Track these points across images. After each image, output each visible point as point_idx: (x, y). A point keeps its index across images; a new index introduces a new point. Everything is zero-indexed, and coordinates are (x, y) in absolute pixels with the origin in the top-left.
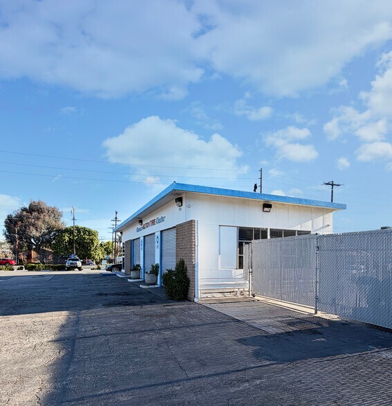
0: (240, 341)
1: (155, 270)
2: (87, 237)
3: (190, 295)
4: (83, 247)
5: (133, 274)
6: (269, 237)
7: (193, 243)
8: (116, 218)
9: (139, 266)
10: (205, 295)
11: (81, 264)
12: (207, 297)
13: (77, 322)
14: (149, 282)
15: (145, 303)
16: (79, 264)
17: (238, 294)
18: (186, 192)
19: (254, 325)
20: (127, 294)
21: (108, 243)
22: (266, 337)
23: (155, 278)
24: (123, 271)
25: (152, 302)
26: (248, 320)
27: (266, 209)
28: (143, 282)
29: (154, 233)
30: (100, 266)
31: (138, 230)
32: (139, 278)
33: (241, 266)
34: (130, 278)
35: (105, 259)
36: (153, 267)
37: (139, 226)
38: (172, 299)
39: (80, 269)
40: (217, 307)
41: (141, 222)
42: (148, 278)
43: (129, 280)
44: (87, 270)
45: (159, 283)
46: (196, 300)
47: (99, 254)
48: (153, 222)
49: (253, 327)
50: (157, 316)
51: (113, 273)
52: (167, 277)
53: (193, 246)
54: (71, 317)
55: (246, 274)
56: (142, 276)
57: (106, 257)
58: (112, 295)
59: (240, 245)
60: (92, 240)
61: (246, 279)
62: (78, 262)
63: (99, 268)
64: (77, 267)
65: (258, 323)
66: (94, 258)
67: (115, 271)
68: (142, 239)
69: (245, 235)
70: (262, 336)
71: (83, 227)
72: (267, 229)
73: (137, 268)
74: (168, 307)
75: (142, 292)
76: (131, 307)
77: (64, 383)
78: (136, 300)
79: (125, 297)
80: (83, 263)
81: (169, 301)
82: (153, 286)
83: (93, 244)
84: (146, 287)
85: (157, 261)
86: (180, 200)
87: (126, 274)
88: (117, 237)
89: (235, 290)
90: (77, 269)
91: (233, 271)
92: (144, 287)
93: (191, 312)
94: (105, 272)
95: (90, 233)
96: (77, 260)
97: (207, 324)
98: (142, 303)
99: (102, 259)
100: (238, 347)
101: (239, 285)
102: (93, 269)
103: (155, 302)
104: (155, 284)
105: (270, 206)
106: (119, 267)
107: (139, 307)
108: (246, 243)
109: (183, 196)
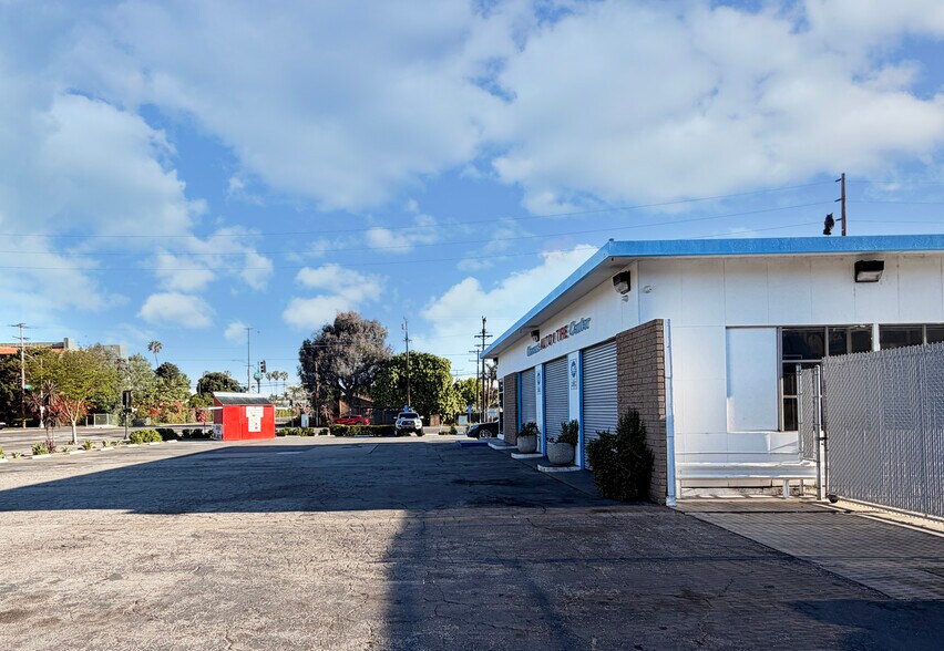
0: (800, 607)
1: (570, 434)
2: (430, 372)
3: (655, 491)
4: (424, 391)
5: (521, 443)
6: (876, 347)
7: (660, 373)
8: (484, 332)
9: (533, 425)
10: (693, 493)
11: (421, 424)
12: (698, 497)
13: (422, 531)
14: (557, 461)
15: (552, 504)
16: (418, 423)
17: (785, 493)
18: (639, 259)
19: (840, 572)
20: (509, 483)
21: (469, 382)
22: (883, 605)
23: (570, 452)
24: (501, 437)
25: (568, 501)
26: (819, 558)
27: (864, 275)
28: (545, 460)
29: (565, 356)
30: (456, 427)
31: (531, 352)
32: (534, 452)
33: (790, 422)
34: (517, 451)
35: (463, 414)
36: (565, 427)
37: (534, 344)
38: (610, 497)
39: (420, 433)
40: (728, 522)
41: (536, 334)
42: (554, 452)
43: (514, 456)
44: (431, 436)
45: (578, 462)
46: (669, 502)
47: (453, 404)
48: (563, 333)
49: (837, 576)
50: (580, 532)
51: (481, 440)
52: (599, 449)
53: (660, 379)
54: (411, 521)
55: (808, 442)
56: (540, 446)
57: (465, 409)
58: (482, 483)
59: (788, 373)
60: (439, 377)
61: (808, 456)
62: (415, 420)
63: (454, 432)
64: (414, 430)
65: (853, 568)
66: (443, 412)
67: (484, 438)
68: (539, 369)
69: (800, 347)
70: (869, 603)
71: (423, 352)
72: (869, 327)
73: (529, 431)
74: (603, 515)
75: (543, 481)
76: (521, 510)
77: (409, 640)
78: (531, 497)
79: (509, 489)
80: (426, 423)
81: (606, 501)
82: (566, 469)
83: (441, 384)
84: (551, 470)
85: (574, 415)
86: (624, 278)
87: (507, 443)
88: (487, 369)
89: (776, 483)
90: (413, 434)
91: (769, 436)
92: (546, 470)
93: (660, 528)
94: (466, 438)
95: (435, 363)
96: (414, 416)
97: (703, 558)
98: (546, 504)
99: (458, 414)
100: (794, 621)
101: (786, 470)
102: (442, 433)
103: (571, 502)
104: (572, 463)
105: (877, 266)
106: (493, 429)
107: (540, 510)
108: (805, 366)
109: (633, 269)
